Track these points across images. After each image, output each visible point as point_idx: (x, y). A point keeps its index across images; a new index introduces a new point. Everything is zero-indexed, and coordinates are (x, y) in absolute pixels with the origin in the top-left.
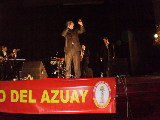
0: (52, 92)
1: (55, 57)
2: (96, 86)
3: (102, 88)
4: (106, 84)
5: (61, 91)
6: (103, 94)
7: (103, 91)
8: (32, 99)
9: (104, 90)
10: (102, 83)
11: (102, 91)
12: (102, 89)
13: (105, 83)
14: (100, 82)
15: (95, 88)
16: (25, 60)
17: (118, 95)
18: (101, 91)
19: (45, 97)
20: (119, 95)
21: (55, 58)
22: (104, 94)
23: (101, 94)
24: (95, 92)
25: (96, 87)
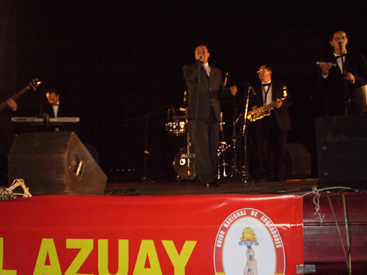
0: (71, 243)
1: (181, 109)
2: (226, 226)
3: (248, 235)
4: (265, 218)
5: (100, 241)
6: (251, 258)
7: (253, 247)
8: (4, 268)
9: (257, 244)
10: (248, 214)
11: (249, 247)
12: (249, 240)
13: (259, 217)
14: (242, 212)
15: (223, 233)
16: (77, 120)
17: (314, 266)
18: (244, 248)
19: (48, 262)
20: (316, 264)
21: (183, 113)
22: (256, 258)
23: (246, 259)
24: (220, 250)
25: (225, 230)
